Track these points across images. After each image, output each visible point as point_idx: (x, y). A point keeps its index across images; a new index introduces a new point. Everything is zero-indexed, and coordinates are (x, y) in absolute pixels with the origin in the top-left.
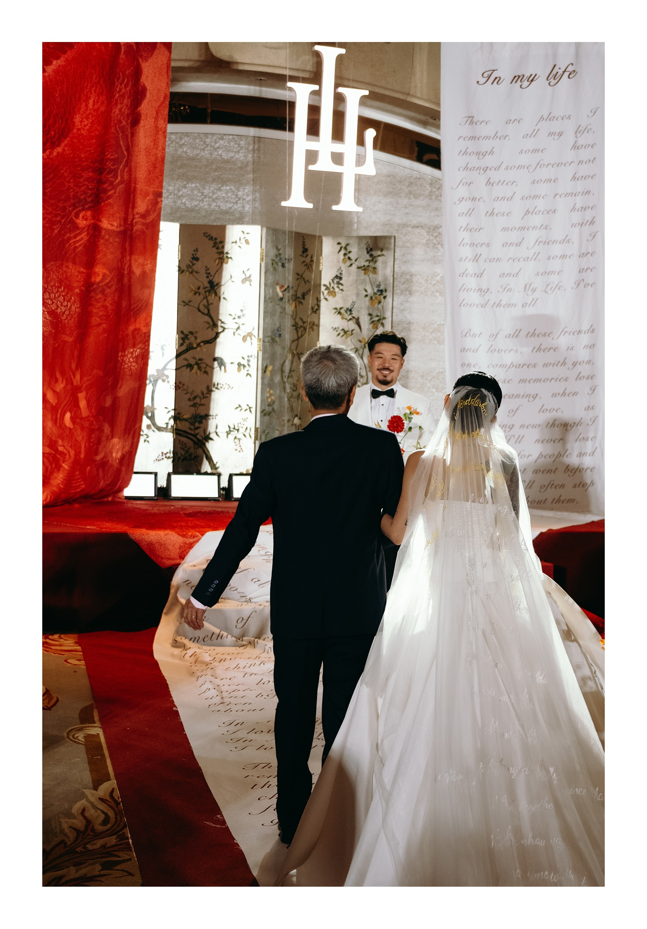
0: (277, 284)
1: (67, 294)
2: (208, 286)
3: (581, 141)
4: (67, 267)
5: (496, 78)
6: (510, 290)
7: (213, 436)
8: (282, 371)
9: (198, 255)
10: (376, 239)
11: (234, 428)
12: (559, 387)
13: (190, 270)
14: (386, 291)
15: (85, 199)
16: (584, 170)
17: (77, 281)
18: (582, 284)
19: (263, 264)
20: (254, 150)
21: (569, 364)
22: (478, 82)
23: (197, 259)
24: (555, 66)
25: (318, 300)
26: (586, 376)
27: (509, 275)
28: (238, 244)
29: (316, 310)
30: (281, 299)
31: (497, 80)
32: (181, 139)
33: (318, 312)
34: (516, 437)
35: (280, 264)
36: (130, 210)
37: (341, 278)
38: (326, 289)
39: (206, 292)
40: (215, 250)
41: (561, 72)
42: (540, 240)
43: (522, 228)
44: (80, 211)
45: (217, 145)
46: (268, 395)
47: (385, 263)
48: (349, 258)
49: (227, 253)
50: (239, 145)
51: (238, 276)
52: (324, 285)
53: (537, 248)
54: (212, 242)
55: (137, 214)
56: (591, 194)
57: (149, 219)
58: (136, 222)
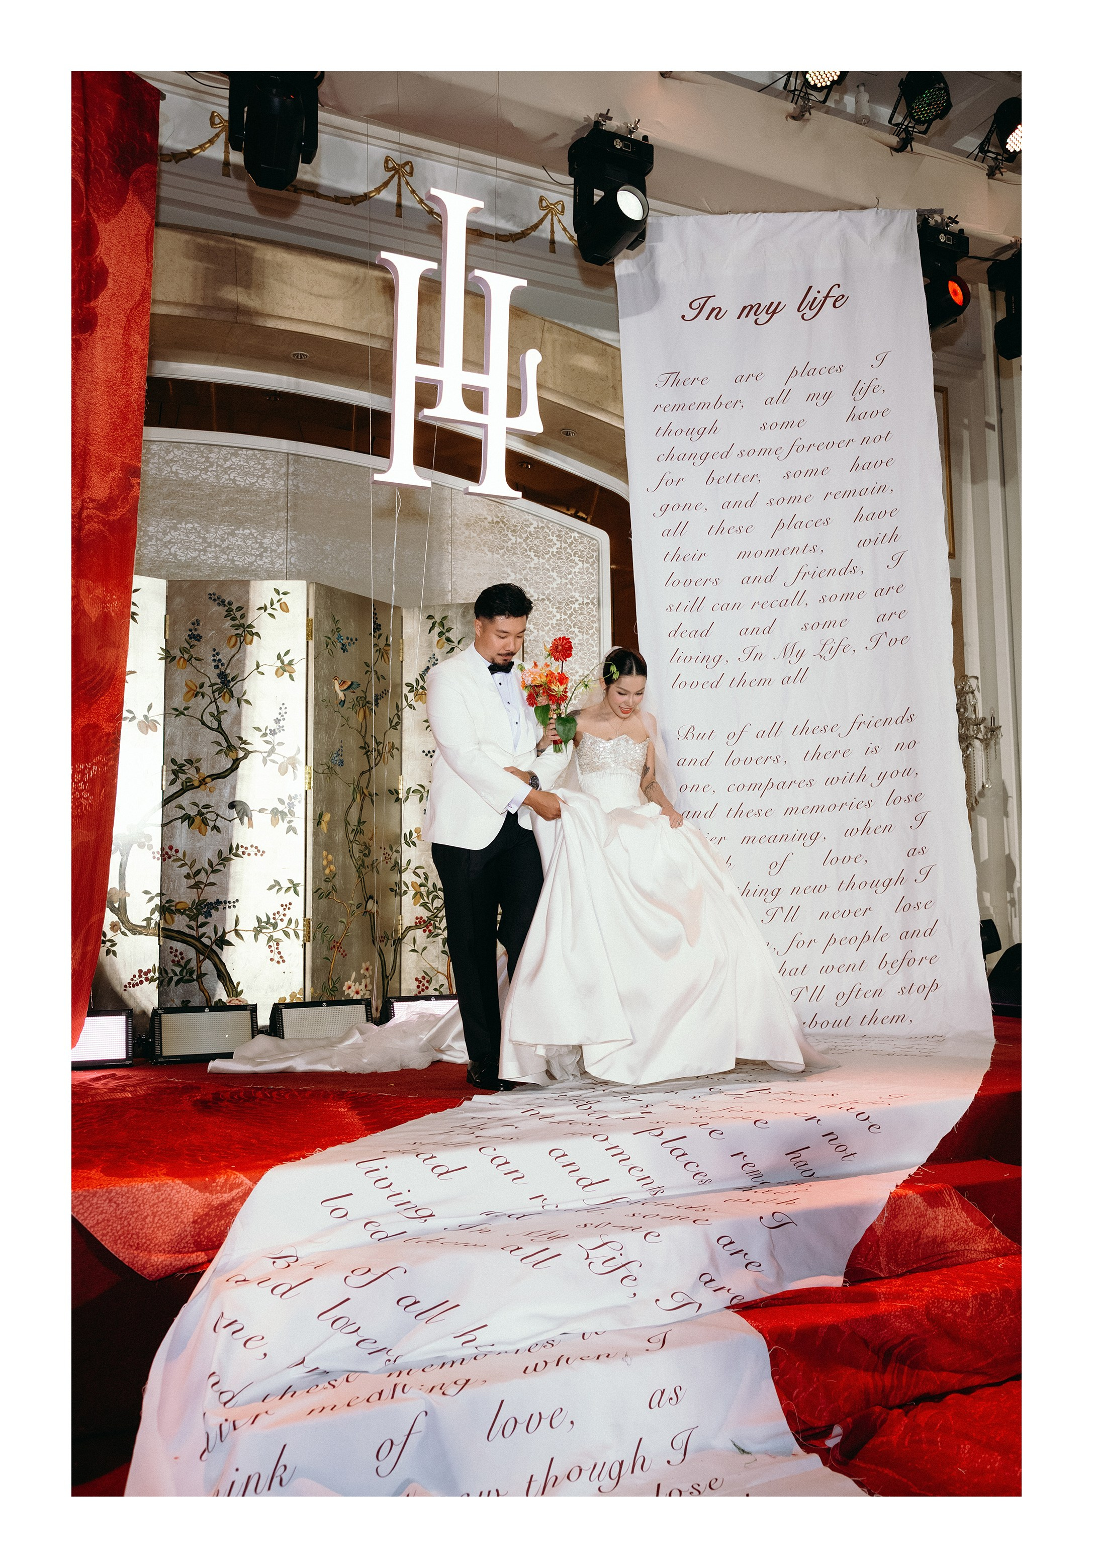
0: (335, 678)
2: (219, 681)
3: (864, 406)
5: (713, 309)
6: (759, 656)
7: (231, 937)
8: (347, 823)
9: (200, 630)
11: (268, 922)
12: (856, 819)
13: (186, 656)
16: (871, 453)
18: (884, 641)
19: (311, 643)
20: (287, 474)
21: (872, 777)
22: (683, 317)
23: (198, 638)
24: (810, 287)
25: (399, 709)
26: (904, 797)
27: (755, 631)
28: (269, 611)
29: (396, 724)
30: (343, 703)
31: (717, 313)
32: (168, 452)
33: (399, 728)
34: (786, 911)
35: (339, 646)
38: (410, 692)
39: (213, 692)
40: (228, 623)
41: (820, 297)
42: (805, 569)
43: (773, 552)
45: (228, 464)
46: (325, 863)
48: (449, 640)
49: (251, 626)
50: (264, 465)
51: (270, 663)
52: (408, 685)
53: (800, 585)
54: (222, 610)
55: (93, 501)
56: (888, 490)
57: (116, 515)
58: (89, 517)
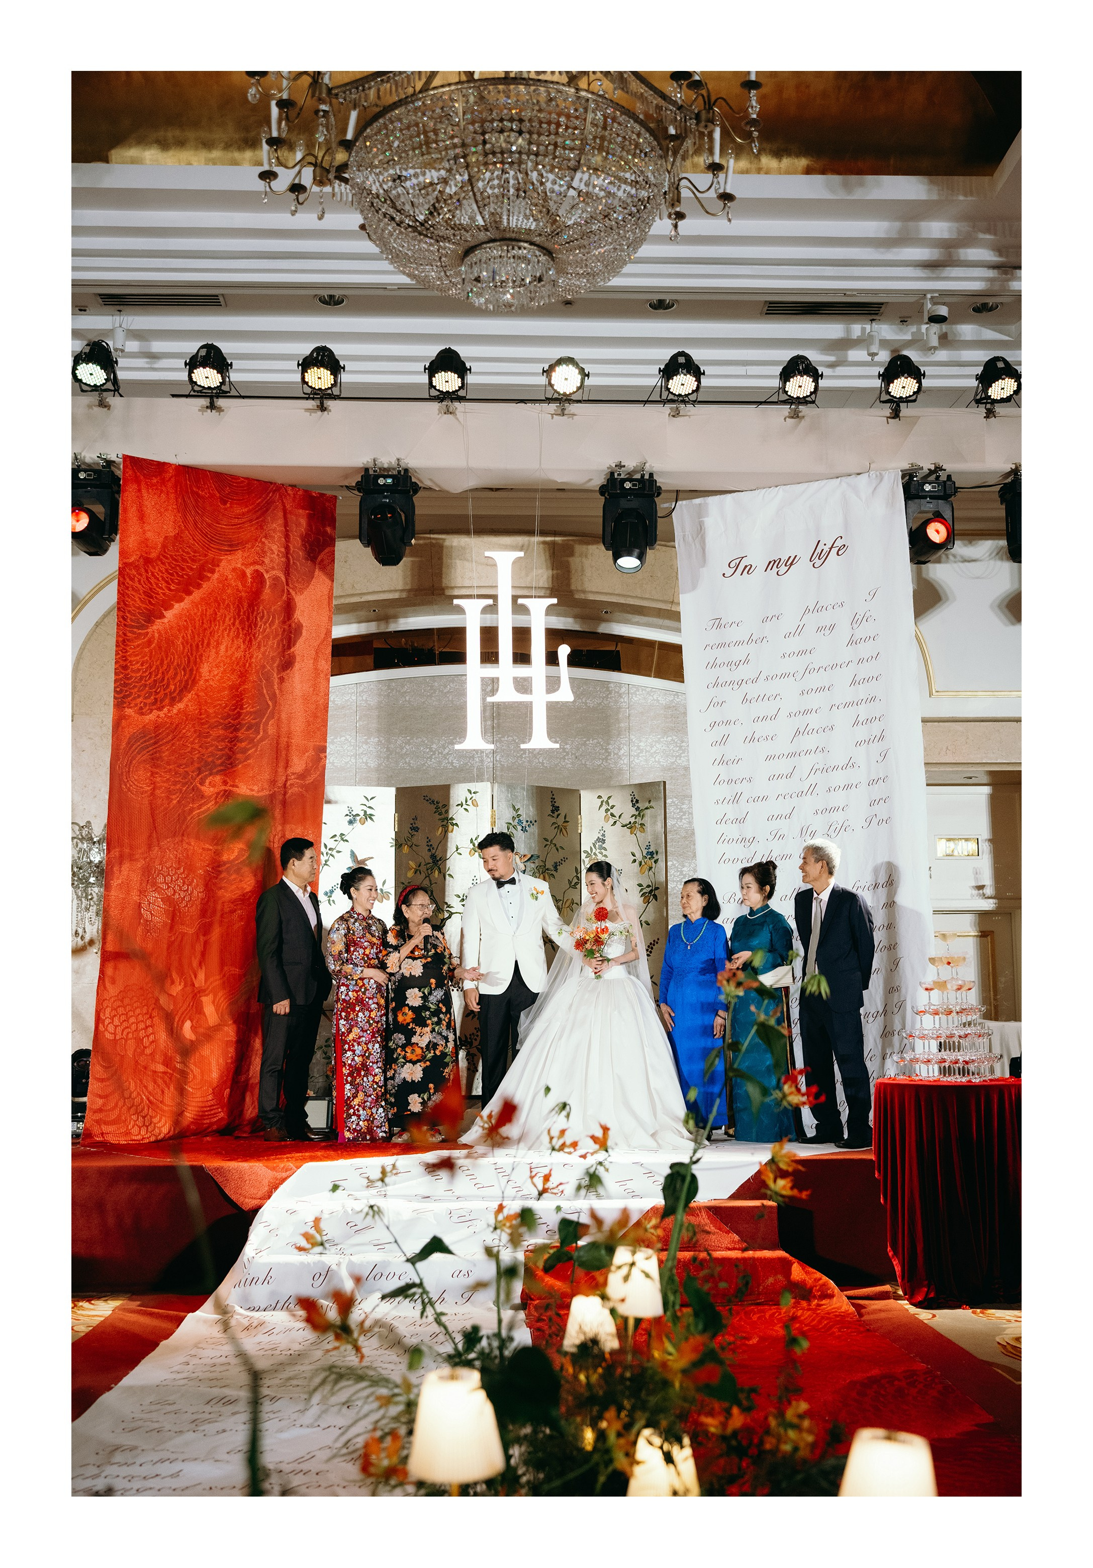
1: (188, 876)
2: (431, 861)
3: (860, 633)
4: (189, 844)
5: (746, 567)
6: (782, 837)
9: (418, 824)
10: (641, 786)
13: (409, 843)
14: (657, 853)
15: (213, 762)
16: (865, 671)
17: (201, 860)
18: (875, 821)
22: (724, 574)
23: (416, 829)
24: (820, 541)
26: (887, 944)
27: (779, 817)
28: (465, 806)
31: (748, 569)
33: (578, 886)
35: (519, 828)
36: (281, 770)
37: (604, 841)
38: (586, 857)
39: (428, 870)
40: (437, 816)
41: (826, 549)
42: (816, 767)
43: (793, 755)
44: (206, 777)
47: (654, 817)
48: (612, 815)
49: (452, 819)
51: (465, 846)
52: (585, 852)
53: (812, 779)
54: (433, 807)
55: (293, 774)
56: (877, 700)
57: (310, 780)
58: (292, 785)
